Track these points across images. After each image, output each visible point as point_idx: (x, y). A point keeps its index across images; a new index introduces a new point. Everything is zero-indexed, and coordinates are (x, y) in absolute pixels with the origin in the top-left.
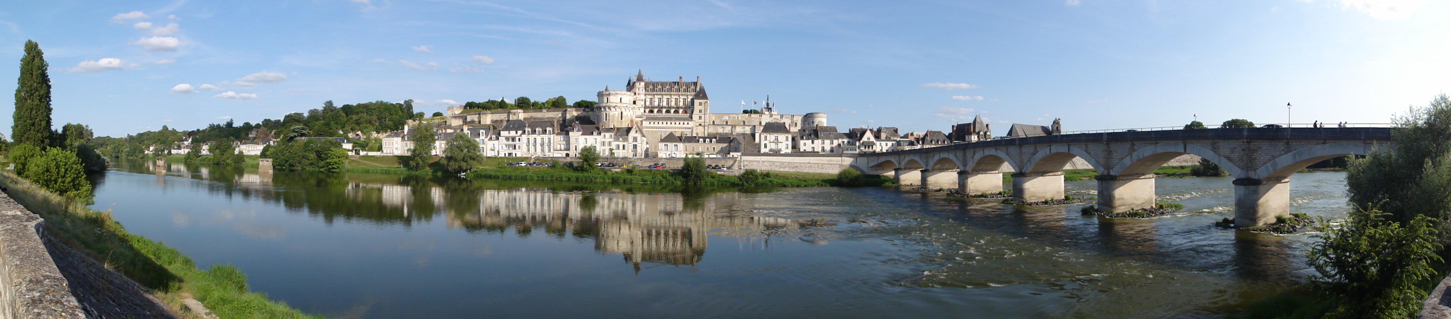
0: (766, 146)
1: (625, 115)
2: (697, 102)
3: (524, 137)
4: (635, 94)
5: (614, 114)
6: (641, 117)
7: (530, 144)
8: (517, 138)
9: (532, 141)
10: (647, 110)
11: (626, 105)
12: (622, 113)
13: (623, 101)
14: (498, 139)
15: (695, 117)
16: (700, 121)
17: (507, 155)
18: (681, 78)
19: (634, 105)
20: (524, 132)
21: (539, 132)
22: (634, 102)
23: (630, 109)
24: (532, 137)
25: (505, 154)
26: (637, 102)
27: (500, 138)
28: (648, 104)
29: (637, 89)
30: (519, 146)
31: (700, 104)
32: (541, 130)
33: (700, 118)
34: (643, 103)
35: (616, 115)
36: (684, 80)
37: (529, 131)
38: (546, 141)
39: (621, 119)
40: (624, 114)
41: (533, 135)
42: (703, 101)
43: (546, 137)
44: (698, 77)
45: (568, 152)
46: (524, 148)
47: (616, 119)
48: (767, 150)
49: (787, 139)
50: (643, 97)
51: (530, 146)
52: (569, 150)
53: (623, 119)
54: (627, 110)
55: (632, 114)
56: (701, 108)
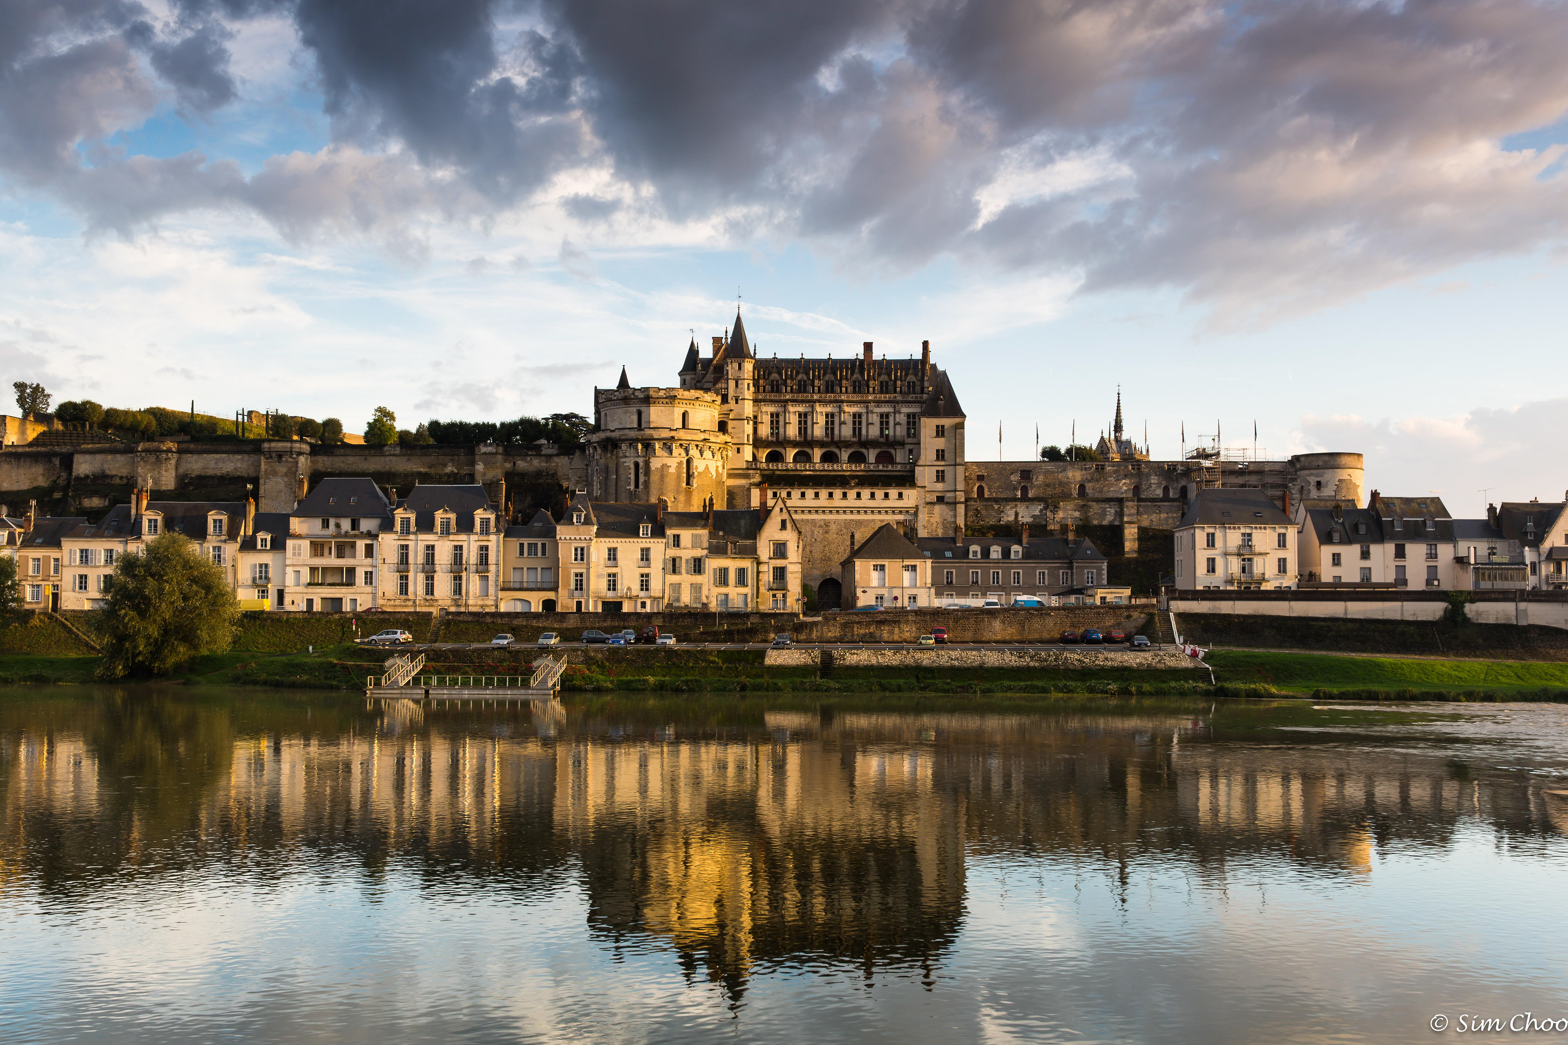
0: (1211, 568)
1: (701, 469)
2: (928, 426)
3: (388, 544)
4: (725, 399)
5: (665, 467)
6: (747, 476)
7: (412, 567)
8: (361, 544)
9: (417, 557)
10: (763, 454)
11: (702, 436)
12: (689, 462)
13: (692, 423)
14: (278, 545)
15: (925, 475)
16: (940, 486)
17: (317, 607)
18: (868, 347)
19: (722, 438)
20: (387, 525)
21: (446, 525)
22: (722, 427)
23: (715, 447)
24: (418, 543)
25: (310, 602)
26: (731, 424)
27: (290, 543)
28: (765, 431)
29: (732, 384)
30: (369, 577)
31: (940, 431)
32: (453, 516)
33: (940, 477)
34: (749, 428)
35: (672, 470)
36: (877, 355)
37: (406, 522)
38: (471, 555)
39: (688, 483)
40: (699, 465)
41: (421, 537)
42: (947, 422)
43: (471, 544)
44: (925, 344)
45: (551, 595)
46: (388, 582)
47: (671, 483)
48: (1217, 580)
49: (1282, 542)
50: (748, 409)
51: (411, 575)
52: (555, 589)
53: (695, 483)
54: (707, 454)
55: (720, 464)
56: (941, 443)
